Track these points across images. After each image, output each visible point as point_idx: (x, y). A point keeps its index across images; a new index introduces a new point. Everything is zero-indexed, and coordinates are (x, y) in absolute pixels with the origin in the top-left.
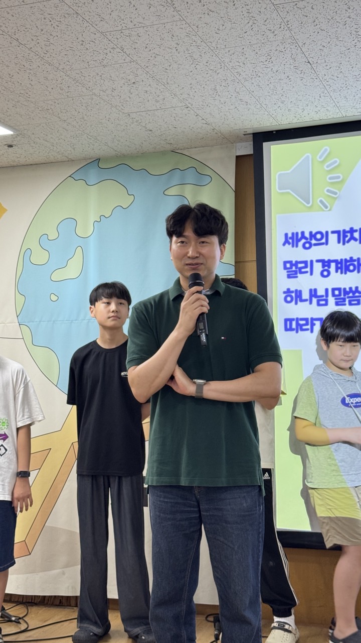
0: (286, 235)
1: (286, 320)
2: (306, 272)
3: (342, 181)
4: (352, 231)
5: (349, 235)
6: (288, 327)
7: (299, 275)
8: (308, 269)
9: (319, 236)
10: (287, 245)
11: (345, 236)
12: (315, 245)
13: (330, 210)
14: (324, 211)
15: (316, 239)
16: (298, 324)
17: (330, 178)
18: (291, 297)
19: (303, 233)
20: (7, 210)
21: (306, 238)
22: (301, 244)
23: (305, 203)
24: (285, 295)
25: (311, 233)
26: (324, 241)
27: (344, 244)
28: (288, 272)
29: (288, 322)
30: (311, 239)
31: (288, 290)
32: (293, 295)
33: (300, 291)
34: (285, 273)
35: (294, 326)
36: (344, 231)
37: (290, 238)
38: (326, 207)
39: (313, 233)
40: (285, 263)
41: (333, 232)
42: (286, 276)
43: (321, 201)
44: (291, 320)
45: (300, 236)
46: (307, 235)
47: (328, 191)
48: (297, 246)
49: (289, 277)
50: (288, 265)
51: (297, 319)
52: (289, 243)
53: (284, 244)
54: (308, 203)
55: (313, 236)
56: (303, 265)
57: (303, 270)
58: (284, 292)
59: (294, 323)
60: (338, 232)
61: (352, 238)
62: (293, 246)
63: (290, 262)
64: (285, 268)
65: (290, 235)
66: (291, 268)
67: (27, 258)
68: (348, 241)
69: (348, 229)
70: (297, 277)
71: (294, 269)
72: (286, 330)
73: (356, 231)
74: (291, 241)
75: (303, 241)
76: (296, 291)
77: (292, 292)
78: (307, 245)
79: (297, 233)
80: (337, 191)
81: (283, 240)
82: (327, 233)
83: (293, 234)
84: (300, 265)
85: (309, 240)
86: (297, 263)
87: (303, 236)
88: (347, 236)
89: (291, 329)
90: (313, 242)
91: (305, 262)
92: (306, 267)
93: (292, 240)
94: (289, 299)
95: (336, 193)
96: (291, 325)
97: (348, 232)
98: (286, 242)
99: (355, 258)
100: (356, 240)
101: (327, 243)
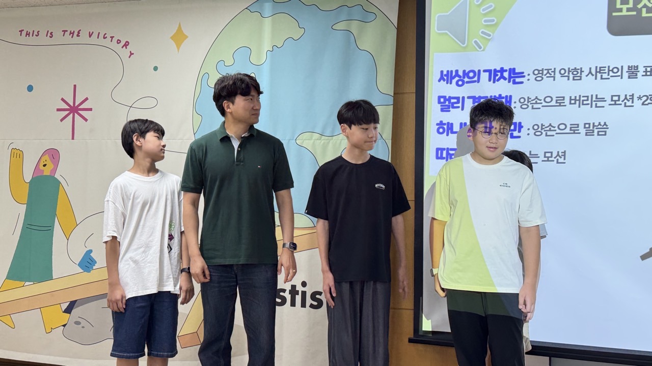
0: (442, 72)
1: (438, 149)
2: (458, 107)
3: (496, 25)
4: (502, 70)
5: (499, 74)
6: (439, 156)
7: (451, 109)
8: (460, 105)
9: (471, 75)
10: (442, 81)
11: (495, 75)
12: (468, 82)
13: (483, 50)
14: (478, 51)
15: (469, 77)
16: (448, 153)
17: (485, 21)
18: (444, 129)
19: (457, 71)
20: (188, 37)
21: (460, 76)
22: (454, 81)
23: (461, 44)
24: (438, 126)
25: (464, 71)
26: (476, 79)
27: (494, 82)
28: (441, 106)
29: (440, 152)
30: (464, 78)
31: (441, 122)
32: (445, 127)
33: (452, 124)
34: (439, 106)
35: (444, 155)
36: (495, 70)
37: (445, 75)
38: (480, 48)
39: (467, 72)
40: (440, 97)
41: (485, 71)
42: (440, 110)
43: (476, 42)
44: (442, 150)
45: (454, 74)
46: (461, 73)
47: (483, 32)
48: (451, 83)
49: (442, 110)
50: (442, 100)
51: (448, 149)
52: (444, 80)
53: (439, 81)
54: (464, 44)
55: (466, 74)
56: (455, 101)
57: (455, 105)
58: (437, 124)
59: (445, 152)
60: (489, 71)
61: (502, 77)
62: (447, 83)
63: (444, 97)
64: (439, 102)
65: (445, 73)
66: (445, 102)
67: (204, 82)
68: (498, 80)
69: (498, 69)
70: (449, 111)
71: (447, 104)
72: (437, 158)
73: (506, 71)
74: (445, 78)
75: (457, 78)
76: (448, 123)
77: (445, 124)
78: (460, 83)
79: (452, 71)
80: (490, 33)
81: (439, 76)
82: (479, 71)
83: (448, 71)
84: (453, 101)
85: (462, 78)
86: (450, 98)
87: (457, 74)
88: (497, 75)
89: (442, 158)
90: (466, 79)
91: (458, 98)
92: (458, 102)
93: (447, 77)
94: (441, 130)
95: (489, 35)
96: (442, 154)
97: (499, 71)
98: (441, 79)
99: (503, 95)
100: (505, 79)
101: (478, 81)
